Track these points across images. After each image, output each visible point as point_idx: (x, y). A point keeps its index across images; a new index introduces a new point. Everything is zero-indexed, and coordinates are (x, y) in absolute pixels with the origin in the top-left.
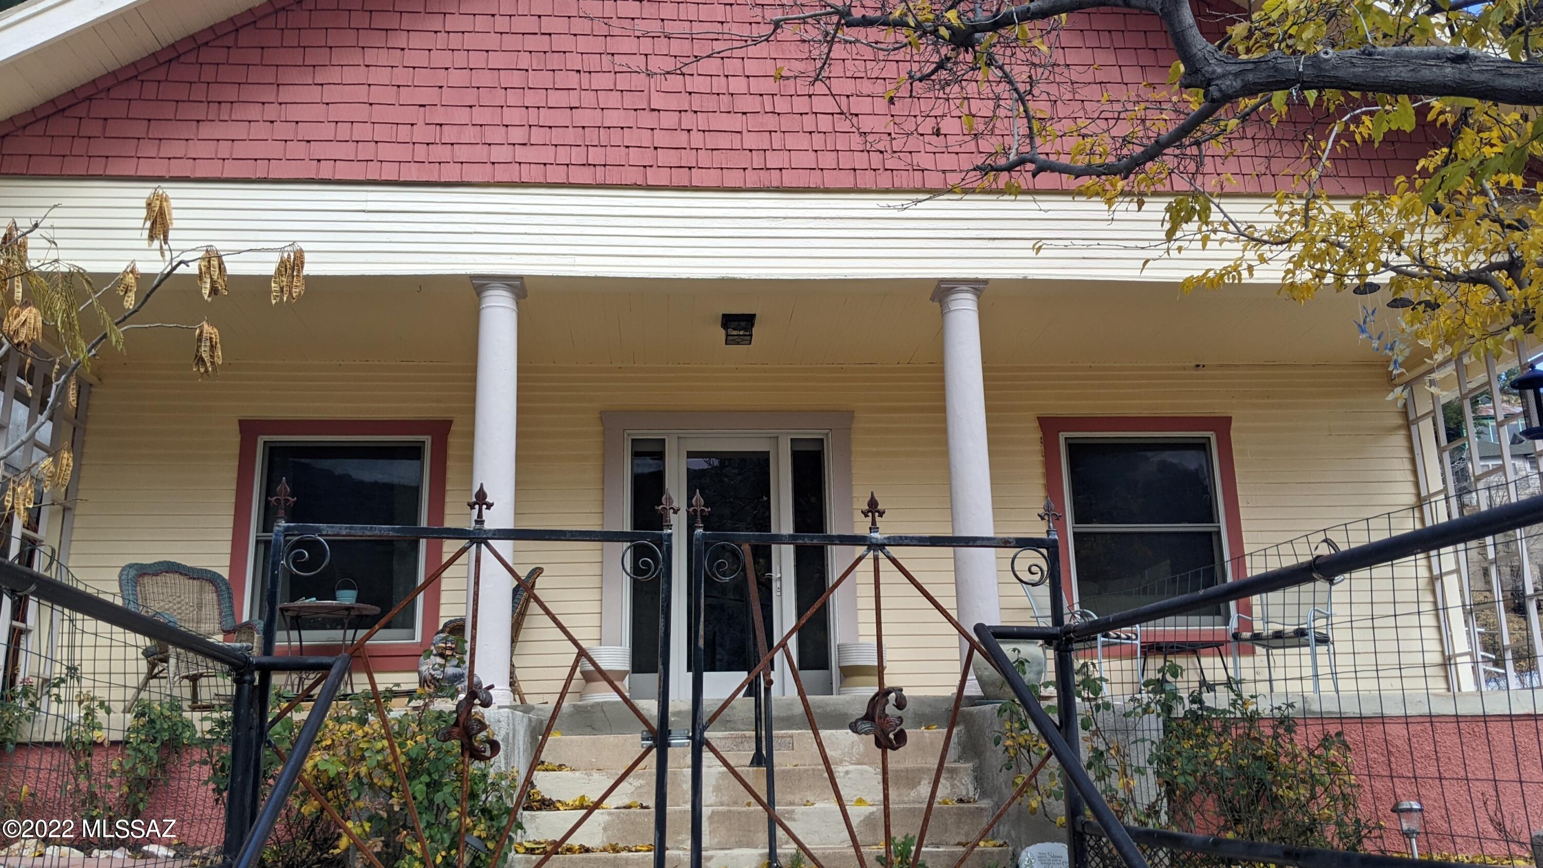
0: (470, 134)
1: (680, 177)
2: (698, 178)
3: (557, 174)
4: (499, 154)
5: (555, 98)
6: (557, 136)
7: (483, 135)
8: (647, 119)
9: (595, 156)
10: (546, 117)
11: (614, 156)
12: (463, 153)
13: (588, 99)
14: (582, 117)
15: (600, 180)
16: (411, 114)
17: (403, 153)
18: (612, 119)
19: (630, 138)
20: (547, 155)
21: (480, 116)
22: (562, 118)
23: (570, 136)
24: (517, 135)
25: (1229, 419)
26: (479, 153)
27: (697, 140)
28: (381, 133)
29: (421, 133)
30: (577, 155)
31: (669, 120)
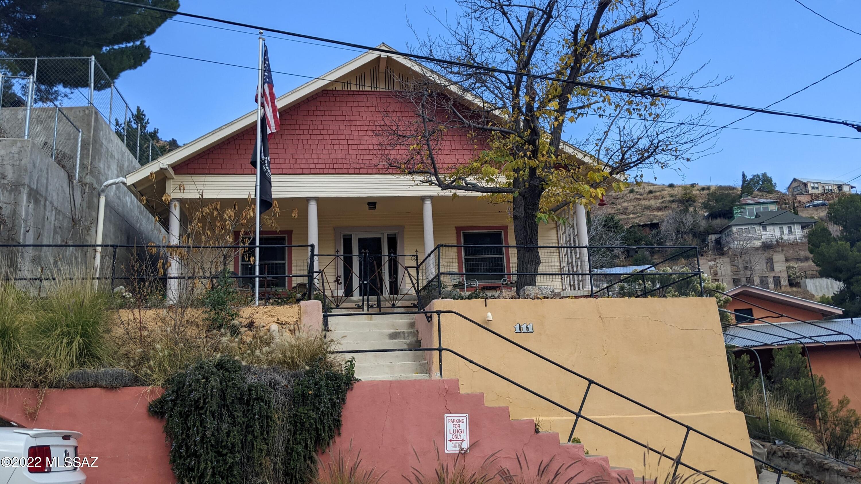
0: (304, 161)
1: (357, 171)
2: (361, 171)
3: (326, 171)
4: (312, 166)
5: (325, 152)
6: (326, 161)
7: (307, 161)
8: (348, 157)
9: (336, 166)
10: (323, 156)
11: (340, 166)
12: (302, 166)
13: (333, 151)
14: (332, 156)
15: (337, 172)
16: (289, 156)
17: (288, 166)
18: (339, 157)
19: (344, 161)
20: (323, 166)
21: (306, 156)
22: (327, 157)
23: (329, 161)
24: (316, 161)
25: (508, 226)
26: (307, 166)
27: (361, 161)
28: (282, 161)
29: (292, 161)
30: (331, 166)
31: (354, 157)
